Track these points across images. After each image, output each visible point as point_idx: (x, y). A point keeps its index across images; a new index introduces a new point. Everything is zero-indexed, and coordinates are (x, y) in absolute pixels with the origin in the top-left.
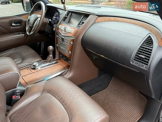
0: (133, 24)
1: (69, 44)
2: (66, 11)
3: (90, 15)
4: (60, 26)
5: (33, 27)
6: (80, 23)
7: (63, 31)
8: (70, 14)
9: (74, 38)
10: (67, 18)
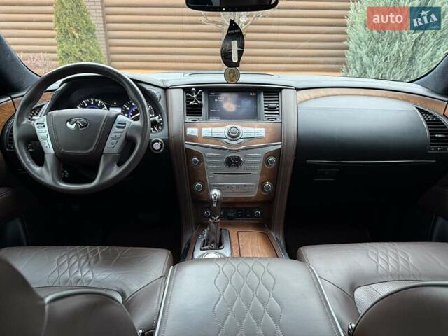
1: (263, 165)
2: (168, 88)
3: (281, 89)
4: (191, 131)
5: (102, 154)
6: (265, 110)
7: (226, 140)
8: (203, 94)
9: (279, 147)
10: (204, 105)
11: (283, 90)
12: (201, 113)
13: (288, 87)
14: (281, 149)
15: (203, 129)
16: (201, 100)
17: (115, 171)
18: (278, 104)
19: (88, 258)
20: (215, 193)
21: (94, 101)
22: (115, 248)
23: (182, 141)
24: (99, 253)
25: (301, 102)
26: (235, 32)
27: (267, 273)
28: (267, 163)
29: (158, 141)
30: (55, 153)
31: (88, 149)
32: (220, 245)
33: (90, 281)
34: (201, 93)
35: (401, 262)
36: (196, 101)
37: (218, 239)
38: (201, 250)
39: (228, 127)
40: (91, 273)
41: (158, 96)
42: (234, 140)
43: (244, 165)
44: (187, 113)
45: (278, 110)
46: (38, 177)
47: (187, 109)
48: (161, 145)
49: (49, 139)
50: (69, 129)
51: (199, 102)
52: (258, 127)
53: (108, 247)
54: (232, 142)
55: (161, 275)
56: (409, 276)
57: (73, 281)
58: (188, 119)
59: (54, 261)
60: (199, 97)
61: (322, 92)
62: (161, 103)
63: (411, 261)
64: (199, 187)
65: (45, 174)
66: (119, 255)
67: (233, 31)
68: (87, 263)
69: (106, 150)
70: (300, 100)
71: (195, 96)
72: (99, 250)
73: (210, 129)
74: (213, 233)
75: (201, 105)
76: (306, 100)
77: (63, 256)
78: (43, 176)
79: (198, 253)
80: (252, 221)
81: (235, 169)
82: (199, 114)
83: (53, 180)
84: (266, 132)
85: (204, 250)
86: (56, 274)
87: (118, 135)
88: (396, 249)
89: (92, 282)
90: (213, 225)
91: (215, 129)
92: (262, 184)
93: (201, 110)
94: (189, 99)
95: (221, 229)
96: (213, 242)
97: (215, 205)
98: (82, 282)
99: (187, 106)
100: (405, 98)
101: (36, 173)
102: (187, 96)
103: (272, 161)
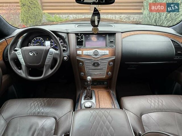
0: (150, 34)
1: (108, 66)
2: (69, 33)
3: (115, 33)
4: (79, 52)
5: (44, 65)
6: (109, 42)
7: (93, 56)
8: (83, 36)
9: (114, 58)
10: (84, 41)
11: (116, 34)
12: (82, 44)
13: (119, 32)
14: (115, 59)
15: (84, 51)
16: (82, 39)
17: (50, 72)
18: (114, 39)
19: (41, 104)
20: (89, 78)
21: (39, 38)
22: (51, 99)
23: (76, 57)
24: (45, 101)
25: (124, 38)
26: (96, 13)
27: (109, 116)
28: (109, 65)
29: (66, 56)
30: (26, 65)
31: (39, 63)
32: (91, 98)
33: (43, 113)
34: (82, 36)
35: (160, 104)
36: (81, 39)
37: (91, 95)
38: (84, 100)
39: (94, 50)
40: (43, 110)
41: (65, 37)
42: (96, 56)
43: (100, 66)
44: (77, 44)
45: (114, 42)
46: (19, 74)
47: (77, 43)
48: (67, 58)
49: (23, 59)
50: (30, 55)
51: (82, 40)
52: (106, 50)
53: (48, 99)
54: (95, 57)
55: (69, 111)
56: (163, 110)
57: (36, 113)
58: (77, 47)
59: (29, 105)
60: (82, 38)
61: (132, 33)
62: (66, 40)
63: (164, 103)
64: (82, 74)
65: (22, 73)
66: (53, 103)
67: (96, 12)
68: (41, 106)
69: (46, 64)
70: (123, 37)
71: (80, 37)
72: (46, 100)
73: (86, 51)
74: (89, 93)
75: (82, 41)
76: (126, 37)
77: (32, 103)
78: (22, 74)
79: (83, 101)
80: (104, 86)
81: (97, 67)
82: (82, 45)
83: (26, 76)
84: (109, 52)
85: (85, 100)
86: (30, 111)
87: (50, 57)
88: (159, 98)
89: (44, 114)
90: (88, 90)
91: (88, 51)
92: (107, 73)
93: (83, 43)
94: (77, 38)
95: (91, 91)
96: (89, 97)
97: (89, 83)
98: (40, 114)
99: (77, 41)
100: (166, 35)
101: (19, 73)
102: (77, 37)
103: (111, 64)
